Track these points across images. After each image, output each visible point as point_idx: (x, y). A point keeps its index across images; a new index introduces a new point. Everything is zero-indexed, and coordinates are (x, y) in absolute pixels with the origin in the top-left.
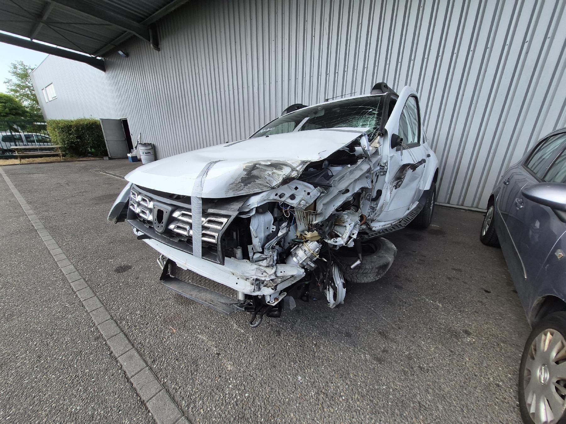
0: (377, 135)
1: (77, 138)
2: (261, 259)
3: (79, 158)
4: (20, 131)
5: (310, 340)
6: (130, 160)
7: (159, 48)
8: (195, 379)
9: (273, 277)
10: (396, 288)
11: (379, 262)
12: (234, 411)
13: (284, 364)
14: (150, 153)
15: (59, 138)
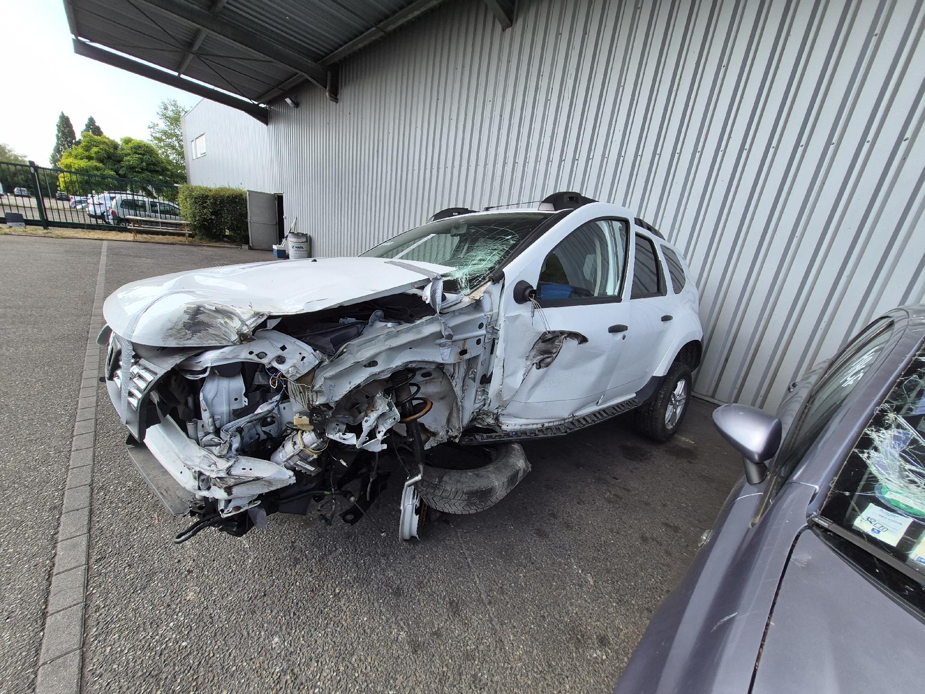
0: (487, 280)
1: (212, 213)
2: (212, 443)
3: (210, 241)
4: (155, 194)
5: (334, 585)
6: (275, 253)
7: (337, 99)
8: (132, 600)
9: (223, 474)
10: (537, 534)
11: (472, 485)
12: (150, 662)
13: (269, 611)
14: (302, 248)
15: (189, 212)
